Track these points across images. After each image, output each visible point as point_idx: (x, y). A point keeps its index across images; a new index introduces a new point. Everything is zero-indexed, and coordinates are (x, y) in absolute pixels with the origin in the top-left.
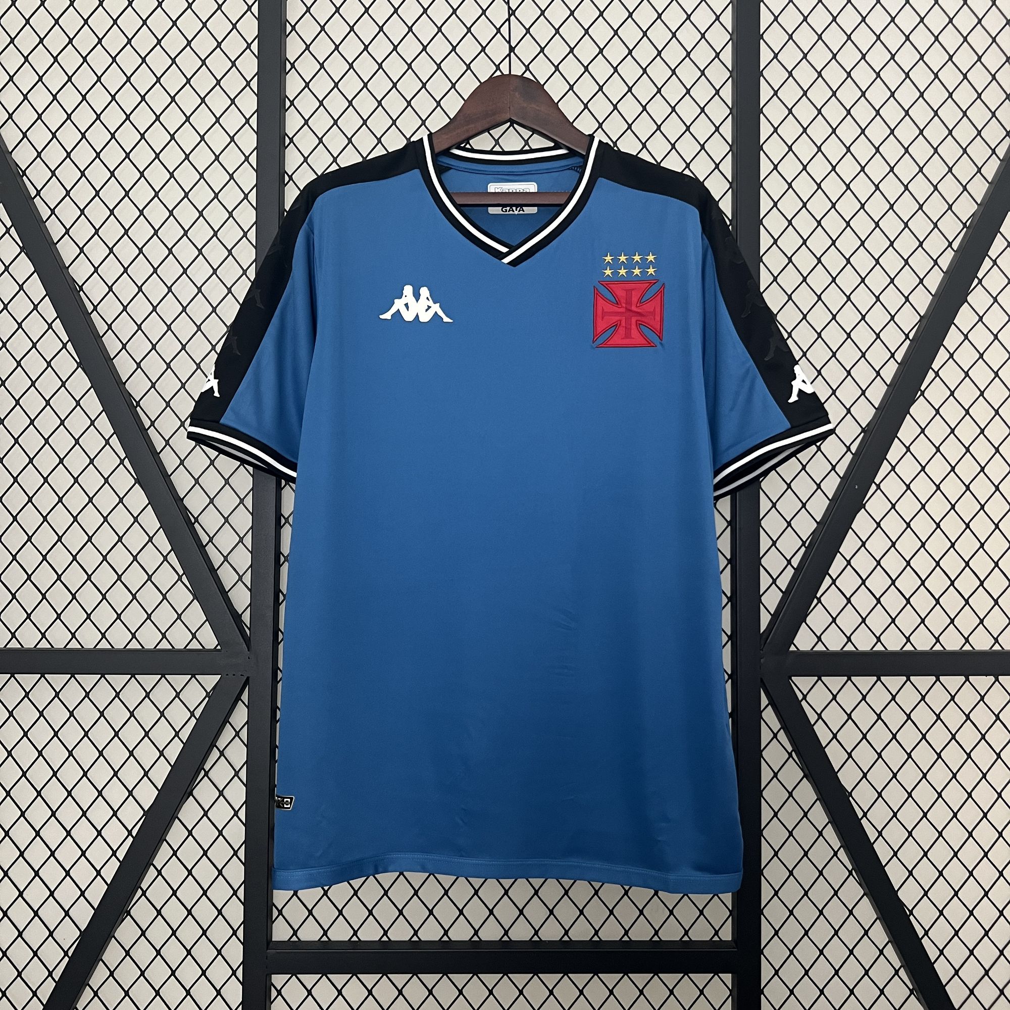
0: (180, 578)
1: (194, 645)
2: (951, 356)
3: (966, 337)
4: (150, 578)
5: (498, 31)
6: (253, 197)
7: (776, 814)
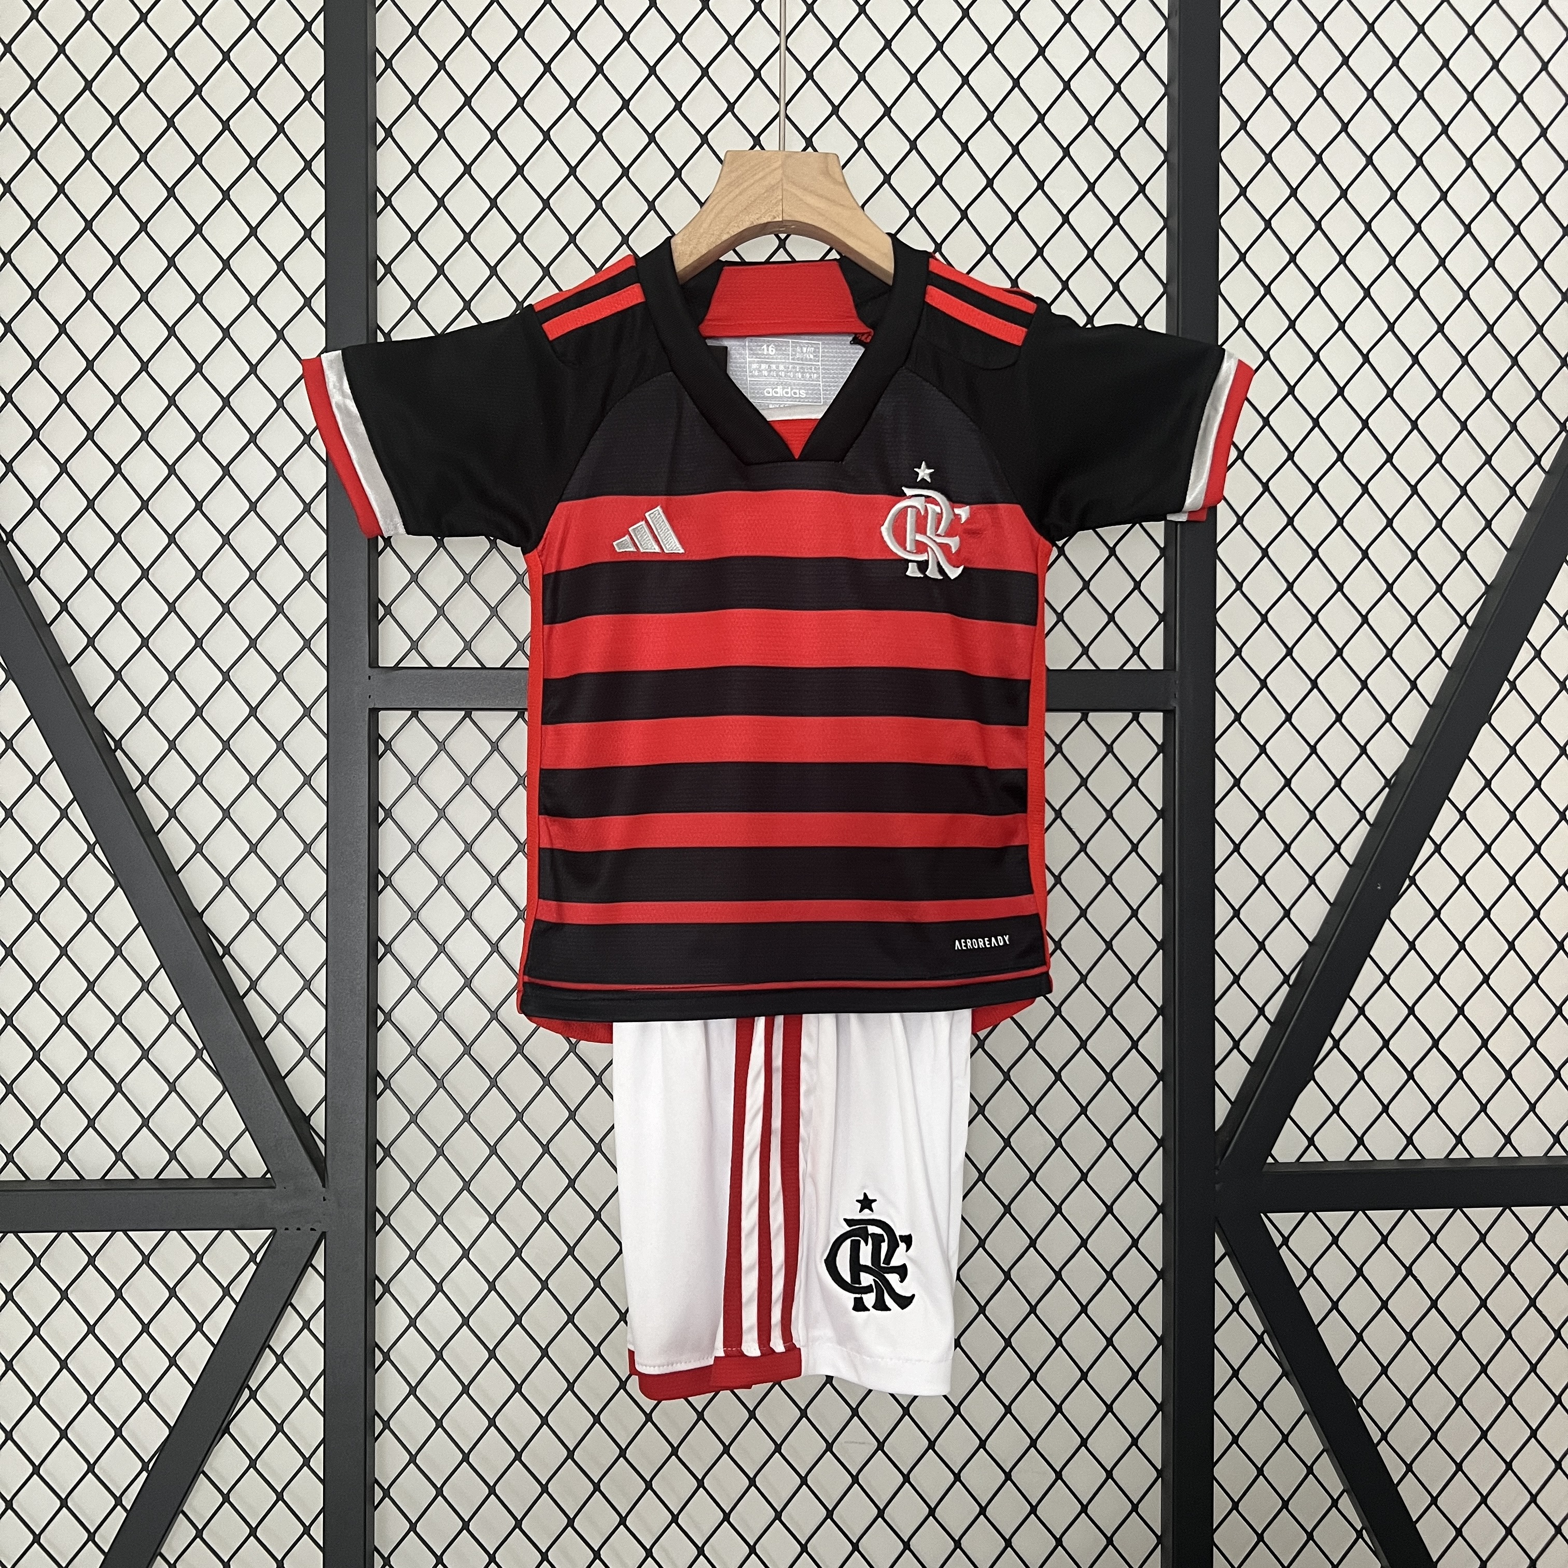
0: (199, 1055)
1: (228, 1172)
2: (1538, 654)
4: (145, 1054)
5: (757, 74)
7: (1235, 1440)
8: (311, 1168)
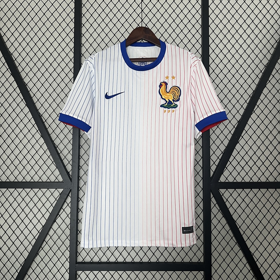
0: (53, 162)
1: (57, 181)
2: (262, 101)
3: (266, 96)
4: (45, 162)
5: (138, 15)
6: (73, 60)
7: (215, 227)
8: (69, 179)
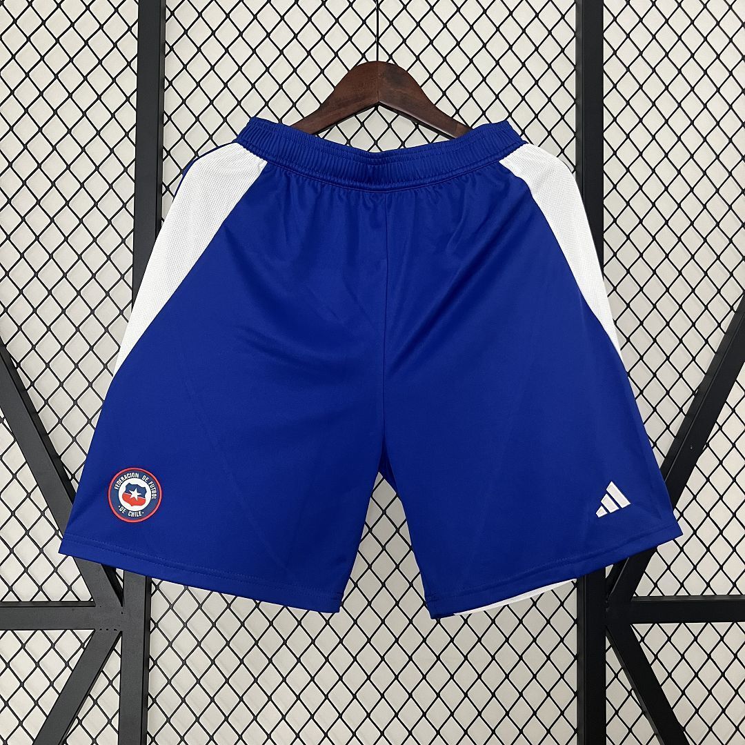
1: (70, 598)
4: (27, 533)
5: (364, 22)
6: (132, 171)
8: (115, 596)
